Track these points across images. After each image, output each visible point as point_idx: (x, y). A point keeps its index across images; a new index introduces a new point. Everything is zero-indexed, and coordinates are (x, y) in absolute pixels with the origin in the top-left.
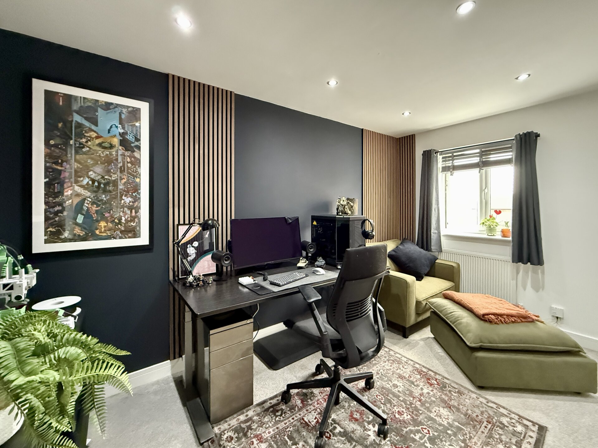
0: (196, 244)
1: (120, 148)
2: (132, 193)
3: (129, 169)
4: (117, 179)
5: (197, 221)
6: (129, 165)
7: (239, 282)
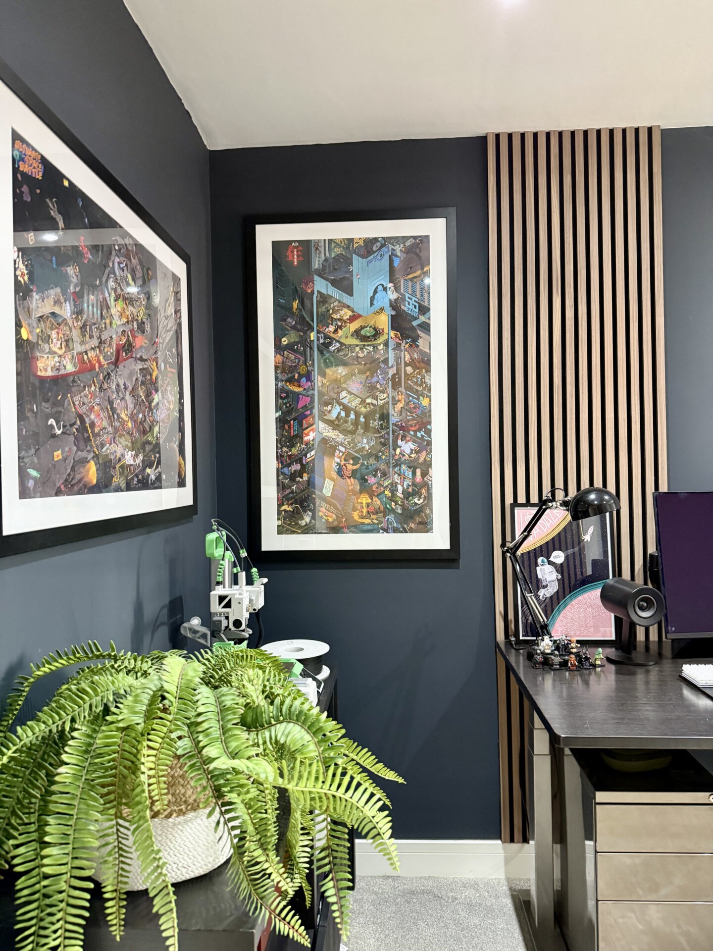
0: (558, 557)
1: (392, 333)
2: (415, 432)
3: (408, 379)
4: (388, 403)
5: (560, 495)
6: (409, 369)
7: (683, 675)
